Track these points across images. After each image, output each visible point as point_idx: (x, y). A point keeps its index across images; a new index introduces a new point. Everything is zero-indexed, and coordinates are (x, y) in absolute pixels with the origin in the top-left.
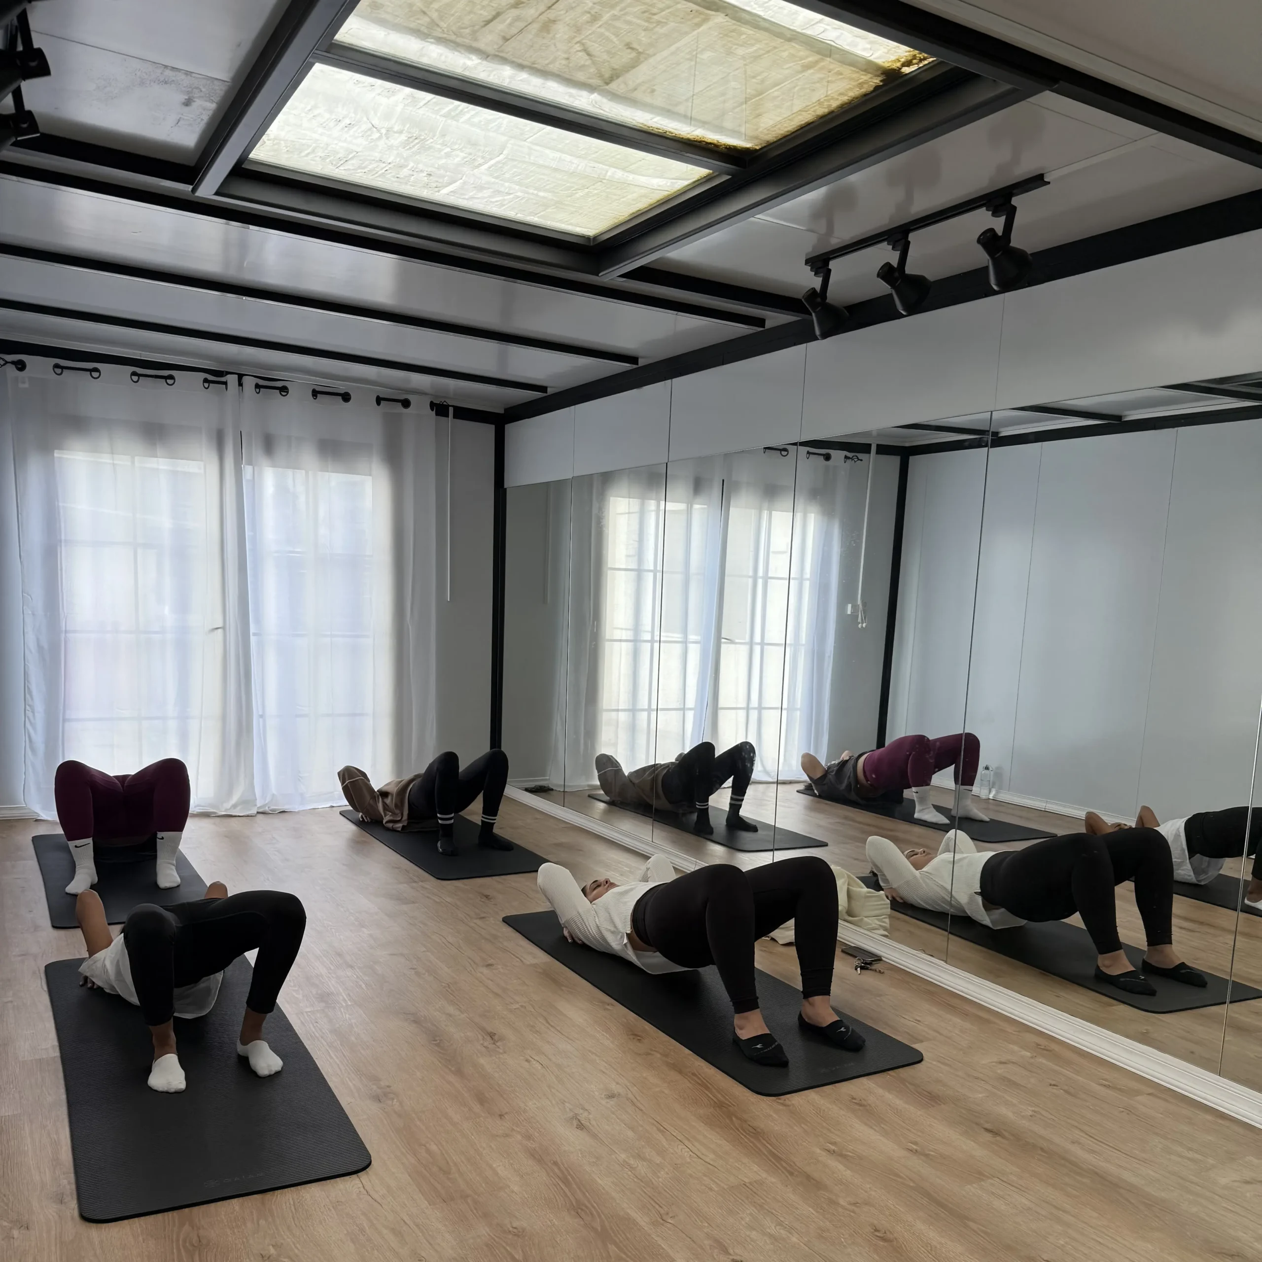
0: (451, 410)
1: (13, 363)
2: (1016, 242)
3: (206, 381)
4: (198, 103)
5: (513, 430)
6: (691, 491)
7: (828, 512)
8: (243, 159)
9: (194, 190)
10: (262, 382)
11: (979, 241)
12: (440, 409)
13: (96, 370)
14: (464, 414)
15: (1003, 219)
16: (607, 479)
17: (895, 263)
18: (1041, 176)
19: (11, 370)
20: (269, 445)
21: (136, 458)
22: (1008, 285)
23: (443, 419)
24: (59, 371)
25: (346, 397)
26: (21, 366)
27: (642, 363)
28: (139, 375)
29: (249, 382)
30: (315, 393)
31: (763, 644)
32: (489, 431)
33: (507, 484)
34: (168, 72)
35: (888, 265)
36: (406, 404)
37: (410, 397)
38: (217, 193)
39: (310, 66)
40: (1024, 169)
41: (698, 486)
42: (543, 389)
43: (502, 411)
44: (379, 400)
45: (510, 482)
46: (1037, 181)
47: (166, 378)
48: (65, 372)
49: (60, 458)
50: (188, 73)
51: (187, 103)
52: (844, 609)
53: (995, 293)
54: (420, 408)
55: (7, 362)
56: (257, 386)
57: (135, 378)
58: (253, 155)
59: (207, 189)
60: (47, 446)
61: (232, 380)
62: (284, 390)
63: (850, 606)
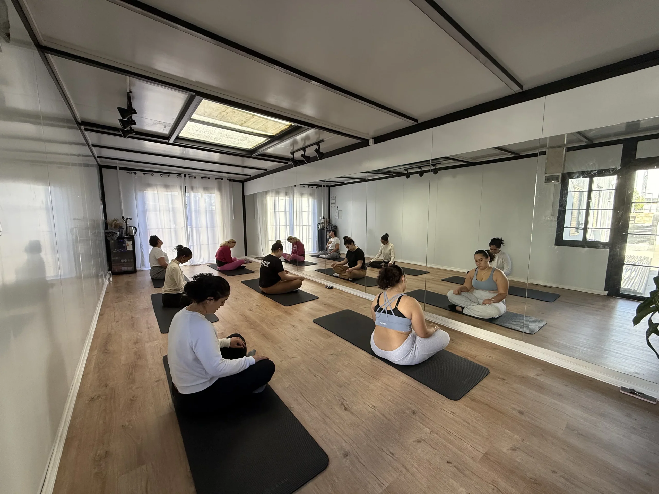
0: (232, 180)
1: (133, 173)
2: (320, 151)
3: (177, 176)
4: (167, 127)
5: (245, 183)
6: (285, 195)
7: (314, 198)
8: (178, 136)
9: (169, 141)
10: (190, 176)
11: (315, 151)
12: (230, 180)
13: (152, 174)
14: (234, 181)
15: (318, 147)
16: (267, 192)
17: (303, 154)
18: (323, 140)
19: (133, 174)
20: (192, 188)
21: (163, 192)
22: (321, 158)
23: (230, 182)
24: (144, 174)
25: (209, 178)
26: (135, 174)
27: (268, 170)
28: (162, 175)
29: (187, 176)
30: (202, 178)
31: (302, 226)
32: (241, 184)
33: (245, 195)
34: (160, 122)
35: (302, 154)
36: (222, 179)
37: (223, 178)
38: (173, 142)
39: (187, 122)
40: (321, 139)
41: (286, 194)
42: (250, 176)
43: (243, 180)
44: (216, 179)
45: (246, 194)
46: (322, 141)
47: (168, 175)
48: (146, 174)
49: (145, 193)
50: (164, 123)
51: (165, 127)
52: (319, 218)
53: (318, 160)
54: (225, 180)
55: (132, 173)
56: (189, 177)
57: (161, 176)
58: (180, 135)
59: (171, 141)
60: (142, 190)
61: (183, 175)
62: (195, 177)
63: (320, 217)
